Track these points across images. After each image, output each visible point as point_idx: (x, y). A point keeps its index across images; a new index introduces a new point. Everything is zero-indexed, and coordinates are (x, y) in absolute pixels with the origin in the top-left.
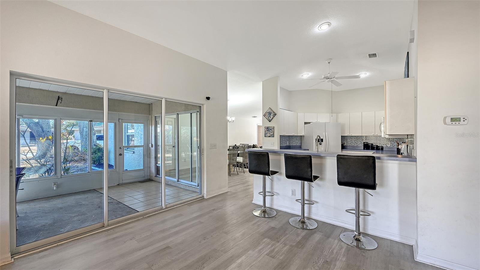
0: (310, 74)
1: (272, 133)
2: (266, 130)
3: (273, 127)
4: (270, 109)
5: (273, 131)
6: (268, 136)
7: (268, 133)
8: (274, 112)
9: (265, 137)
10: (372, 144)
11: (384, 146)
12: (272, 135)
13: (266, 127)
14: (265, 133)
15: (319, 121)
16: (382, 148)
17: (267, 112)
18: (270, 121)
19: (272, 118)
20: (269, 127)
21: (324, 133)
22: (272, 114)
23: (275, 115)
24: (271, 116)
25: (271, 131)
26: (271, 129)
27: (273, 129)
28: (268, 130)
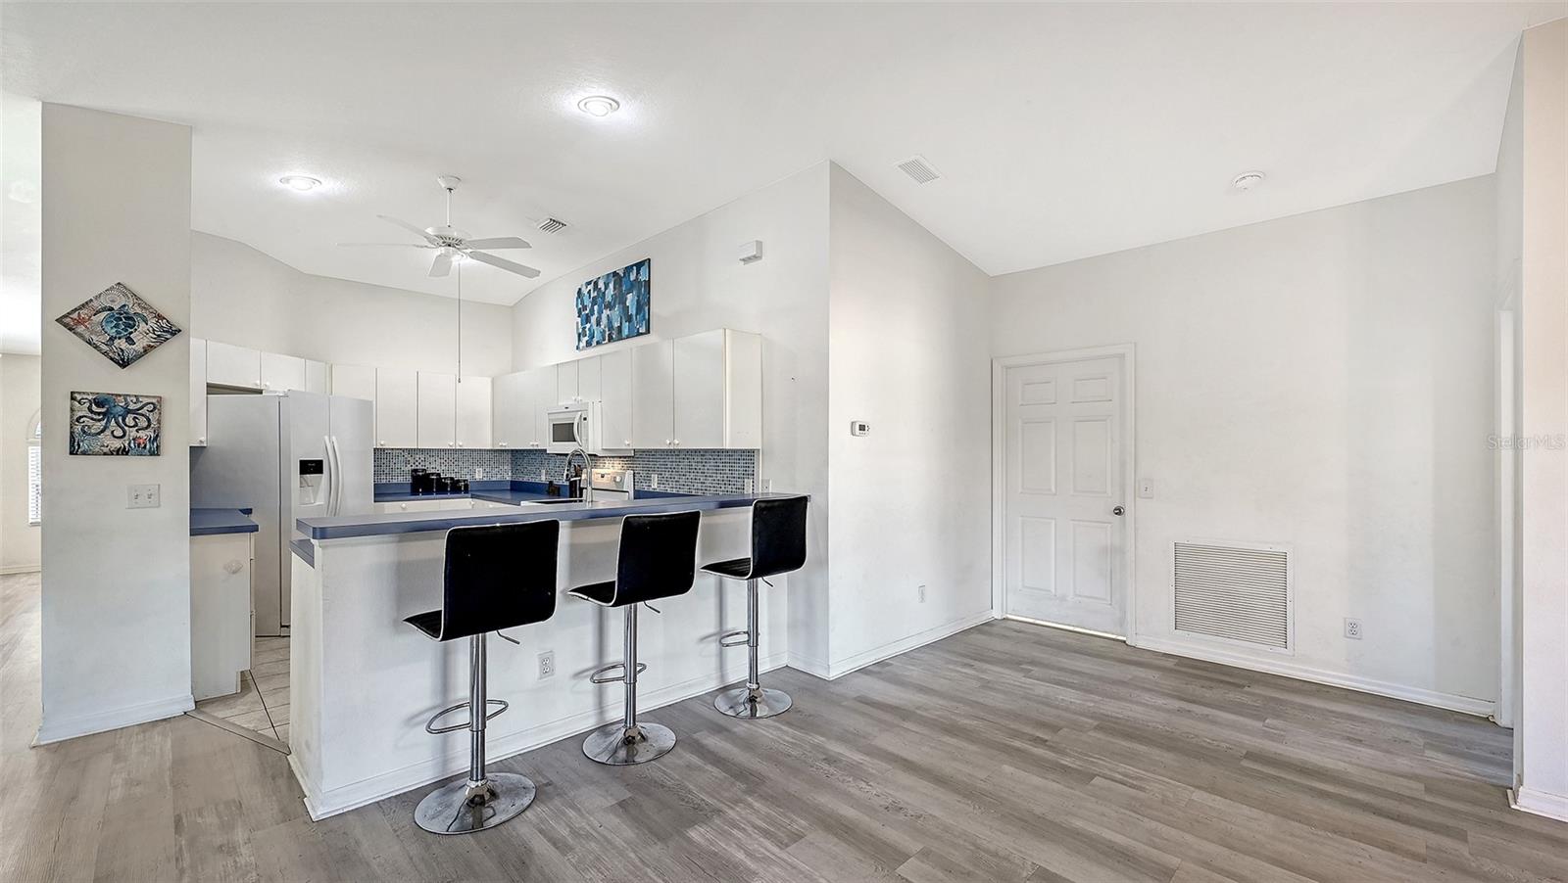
0: (330, 186)
1: (150, 433)
2: (86, 412)
3: (154, 401)
4: (125, 295)
5: (154, 423)
6: (106, 450)
7: (108, 432)
8: (160, 317)
9: (76, 454)
10: (439, 474)
11: (468, 477)
12: (141, 441)
13: (90, 397)
14: (78, 428)
15: (268, 384)
16: (466, 486)
17: (96, 304)
18: (123, 360)
19: (149, 346)
20: (120, 395)
21: (327, 438)
22: (143, 324)
23: (169, 336)
24: (132, 333)
25: (134, 418)
26: (138, 410)
27: (151, 411)
28: (104, 414)
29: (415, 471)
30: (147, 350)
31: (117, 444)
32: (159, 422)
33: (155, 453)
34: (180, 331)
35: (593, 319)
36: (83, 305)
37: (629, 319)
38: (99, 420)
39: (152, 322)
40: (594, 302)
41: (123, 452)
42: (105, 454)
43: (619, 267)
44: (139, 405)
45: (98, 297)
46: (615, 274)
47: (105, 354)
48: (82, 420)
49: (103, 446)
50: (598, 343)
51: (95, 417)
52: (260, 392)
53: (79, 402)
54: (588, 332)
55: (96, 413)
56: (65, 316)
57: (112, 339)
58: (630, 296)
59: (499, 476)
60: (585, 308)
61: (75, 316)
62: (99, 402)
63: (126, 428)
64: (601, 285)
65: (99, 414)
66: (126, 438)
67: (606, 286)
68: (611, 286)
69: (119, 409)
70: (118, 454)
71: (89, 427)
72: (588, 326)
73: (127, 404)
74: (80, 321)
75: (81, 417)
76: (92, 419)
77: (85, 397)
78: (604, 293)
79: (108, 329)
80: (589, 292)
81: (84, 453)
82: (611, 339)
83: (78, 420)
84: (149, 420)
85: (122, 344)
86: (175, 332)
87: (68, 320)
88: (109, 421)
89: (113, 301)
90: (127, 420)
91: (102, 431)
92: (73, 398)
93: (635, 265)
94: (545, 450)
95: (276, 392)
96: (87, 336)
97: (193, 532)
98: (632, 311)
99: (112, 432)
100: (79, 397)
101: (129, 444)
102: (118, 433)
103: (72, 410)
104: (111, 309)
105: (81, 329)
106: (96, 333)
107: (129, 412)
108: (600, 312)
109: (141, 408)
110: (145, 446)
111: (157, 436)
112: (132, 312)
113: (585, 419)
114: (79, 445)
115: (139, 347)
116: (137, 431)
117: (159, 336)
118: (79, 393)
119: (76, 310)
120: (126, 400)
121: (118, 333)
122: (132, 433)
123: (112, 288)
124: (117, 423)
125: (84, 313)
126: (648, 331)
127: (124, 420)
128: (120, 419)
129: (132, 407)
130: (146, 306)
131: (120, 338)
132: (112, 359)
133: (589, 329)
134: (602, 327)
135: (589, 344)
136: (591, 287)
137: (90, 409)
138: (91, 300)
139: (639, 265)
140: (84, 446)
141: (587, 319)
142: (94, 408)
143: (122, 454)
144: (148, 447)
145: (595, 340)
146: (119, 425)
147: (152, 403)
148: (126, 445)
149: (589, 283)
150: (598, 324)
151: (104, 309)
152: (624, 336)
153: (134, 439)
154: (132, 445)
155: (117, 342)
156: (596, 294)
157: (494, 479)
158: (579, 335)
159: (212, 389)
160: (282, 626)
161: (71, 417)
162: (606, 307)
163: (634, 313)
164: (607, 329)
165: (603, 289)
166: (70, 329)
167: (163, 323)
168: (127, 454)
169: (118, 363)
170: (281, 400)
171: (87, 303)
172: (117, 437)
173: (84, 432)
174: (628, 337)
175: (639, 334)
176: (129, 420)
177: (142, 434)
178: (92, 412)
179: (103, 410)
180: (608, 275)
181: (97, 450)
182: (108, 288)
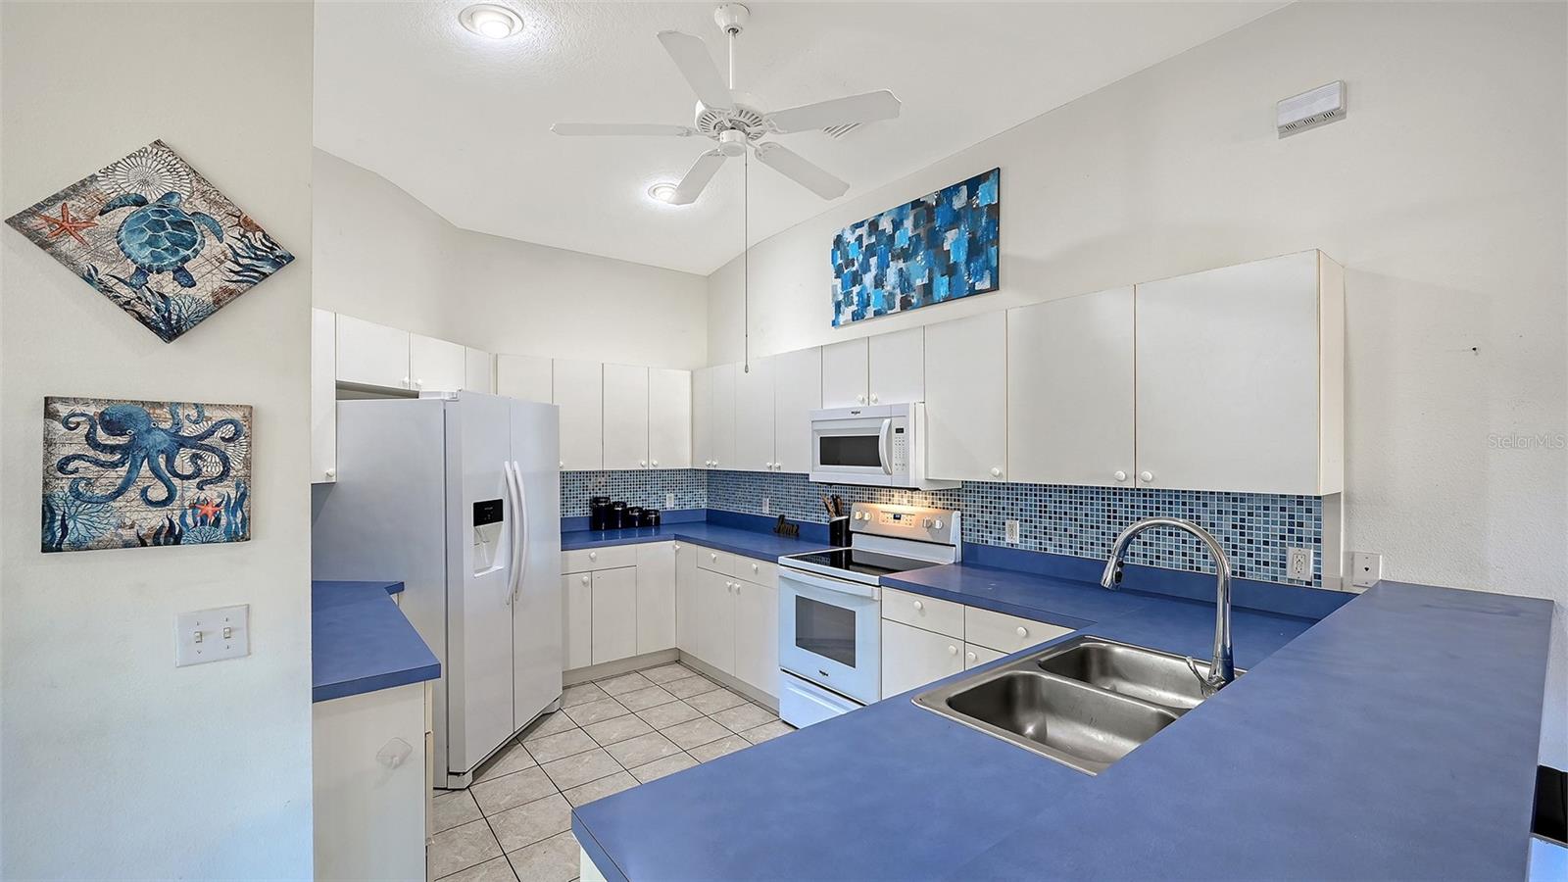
1: (228, 490)
2: (79, 447)
3: (237, 416)
4: (172, 170)
5: (237, 466)
6: (128, 534)
7: (133, 493)
8: (247, 225)
9: (61, 550)
10: (625, 504)
11: (657, 507)
12: (209, 509)
13: (92, 410)
14: (62, 486)
15: (420, 382)
16: (658, 519)
17: (106, 189)
18: (167, 320)
19: (225, 290)
20: (161, 405)
21: (507, 464)
22: (211, 240)
23: (267, 269)
24: (186, 259)
25: (195, 457)
26: (202, 437)
27: (230, 440)
28: (125, 450)
29: (596, 500)
30: (221, 300)
31: (155, 519)
32: (247, 463)
33: (239, 534)
34: (292, 258)
35: (868, 279)
36: (74, 189)
37: (951, 270)
38: (114, 465)
39: (232, 235)
40: (871, 251)
41: (170, 536)
42: (127, 545)
43: (927, 191)
44: (204, 427)
45: (107, 172)
46: (916, 204)
47: (126, 306)
48: (71, 466)
49: (123, 526)
50: (877, 313)
51: (103, 457)
52: (416, 395)
53: (66, 423)
54: (856, 299)
55: (105, 448)
56: (31, 212)
57: (143, 271)
58: (951, 236)
59: (693, 503)
60: (850, 263)
61: (54, 212)
62: (112, 425)
63: (176, 481)
64: (886, 225)
65: (112, 449)
66: (177, 502)
67: (897, 225)
68: (908, 224)
69: (159, 437)
70: (157, 543)
71: (89, 483)
72: (856, 289)
73: (177, 424)
74: (67, 227)
75: (68, 459)
76: (96, 462)
77: (79, 409)
78: (892, 238)
79: (133, 247)
80: (860, 239)
81: (78, 546)
82: (906, 305)
83: (61, 467)
84: (225, 460)
85: (167, 284)
86: (282, 261)
87: (35, 222)
88: (135, 467)
89: (145, 182)
90: (178, 461)
91: (120, 492)
92: (49, 414)
93: (965, 183)
94: (807, 476)
95: (439, 393)
96: (84, 263)
97: (320, 694)
98: (959, 256)
99: (144, 492)
100: (63, 410)
101: (183, 517)
102: (159, 492)
103: (48, 443)
104: (141, 202)
105: (68, 245)
106: (106, 258)
107: (182, 442)
108: (883, 266)
109: (210, 433)
110: (218, 520)
111: (244, 496)
112: (187, 209)
113: (900, 431)
114: (64, 527)
115: (203, 292)
116: (200, 487)
117: (247, 267)
118: (65, 400)
119: (56, 198)
120: (173, 415)
121: (156, 257)
122: (189, 491)
123: (142, 153)
124: (155, 471)
125: (75, 205)
126: (995, 286)
127: (170, 461)
128: (162, 460)
129: (189, 430)
130: (219, 201)
131: (159, 271)
132: (142, 319)
133: (859, 294)
134: (888, 288)
135: (857, 316)
136: (863, 231)
137: (90, 439)
138: (93, 178)
139: (973, 184)
140: (77, 529)
141: (856, 279)
142: (102, 436)
143: (166, 543)
144: (223, 522)
145: (871, 310)
146: (158, 475)
147: (231, 422)
148: (176, 521)
149: (860, 225)
150: (879, 282)
151: (123, 202)
152: (936, 299)
153: (193, 507)
154: (189, 520)
155: (153, 279)
156: (873, 240)
157: (688, 508)
158: (838, 305)
159: (345, 390)
160: (450, 773)
161: (46, 459)
162: (896, 257)
163: (963, 257)
164: (898, 291)
165: (889, 230)
166: (44, 245)
167: (257, 239)
168: (177, 542)
169: (158, 331)
170: (447, 407)
171: (83, 183)
172: (151, 503)
173: (78, 495)
174: (946, 299)
175: (973, 292)
176: (183, 462)
177: (212, 493)
178: (95, 445)
179: (122, 440)
180: (902, 208)
181: (108, 535)
182: (134, 149)
